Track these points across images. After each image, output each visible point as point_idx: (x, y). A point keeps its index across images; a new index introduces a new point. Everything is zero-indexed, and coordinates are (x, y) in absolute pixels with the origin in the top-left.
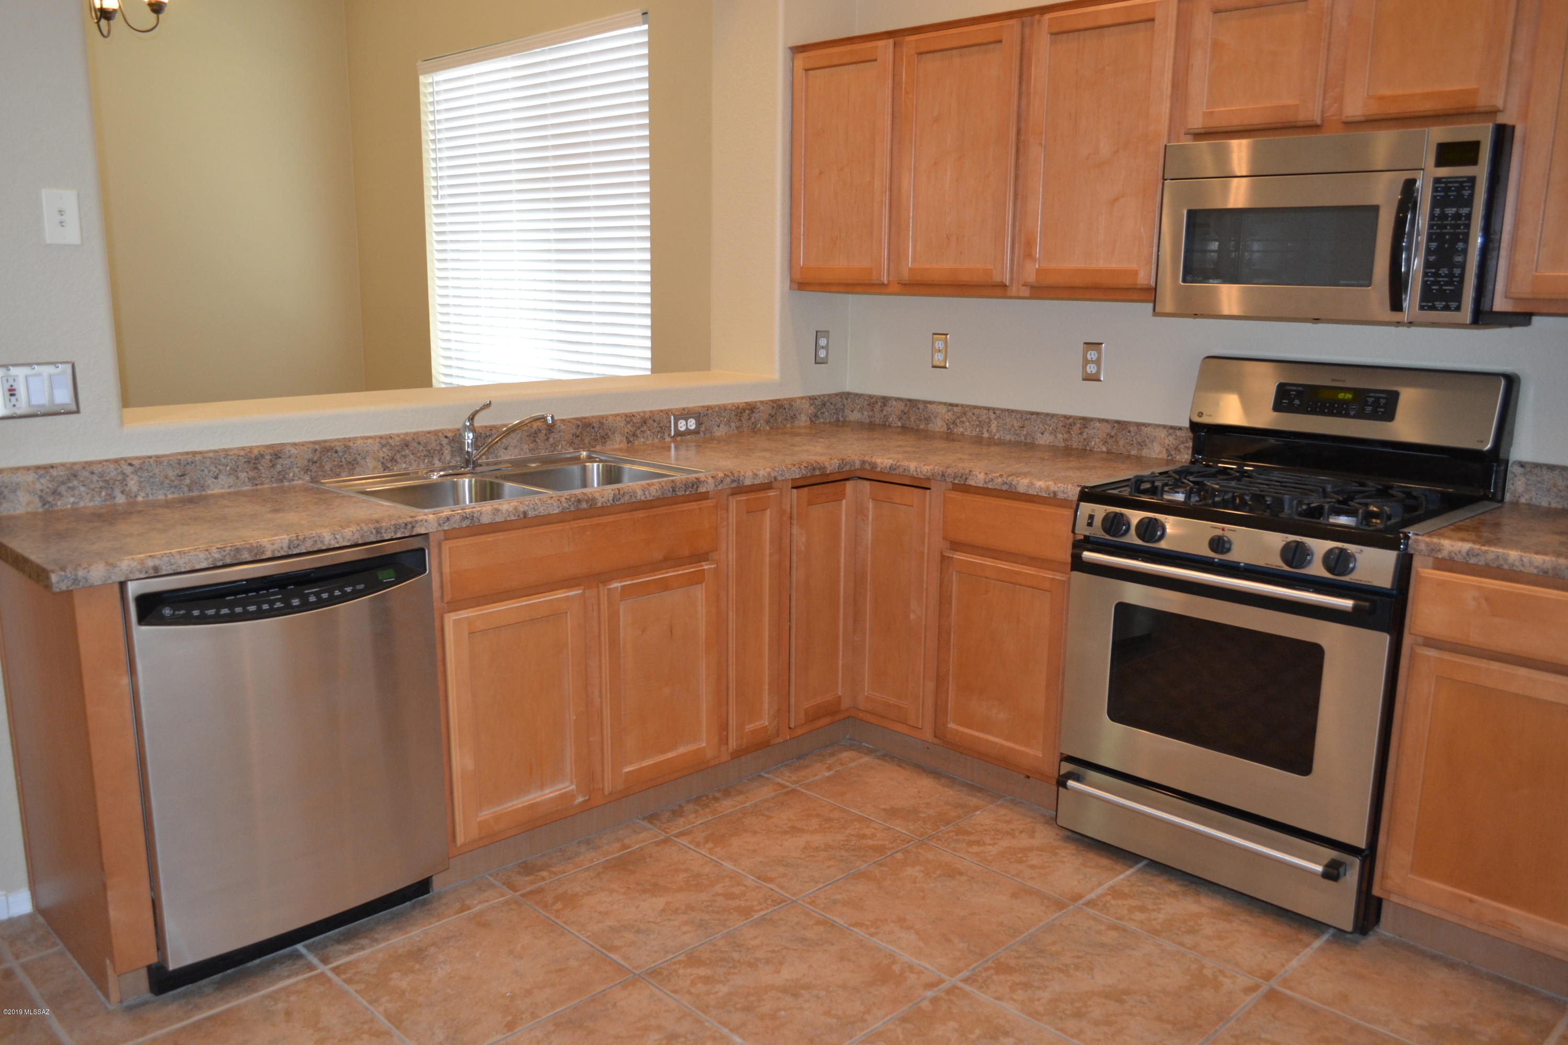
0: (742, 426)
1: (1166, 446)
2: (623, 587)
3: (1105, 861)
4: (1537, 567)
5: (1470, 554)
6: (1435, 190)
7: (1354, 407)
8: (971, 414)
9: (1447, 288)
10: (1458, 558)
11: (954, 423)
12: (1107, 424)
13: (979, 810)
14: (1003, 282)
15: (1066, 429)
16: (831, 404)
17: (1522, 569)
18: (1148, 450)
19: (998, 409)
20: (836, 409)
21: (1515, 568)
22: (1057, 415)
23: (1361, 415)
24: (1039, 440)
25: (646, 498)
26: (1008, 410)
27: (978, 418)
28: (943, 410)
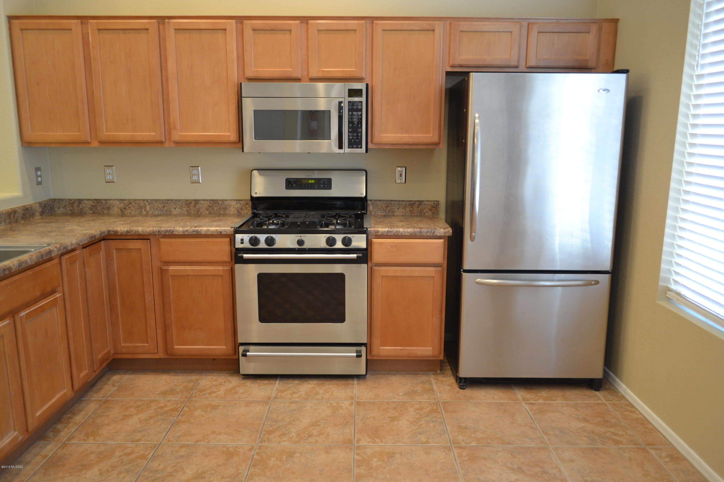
0: (11, 222)
1: (237, 208)
2: (27, 314)
3: (266, 382)
4: (409, 233)
5: (388, 231)
6: (349, 105)
7: (317, 185)
8: (134, 203)
9: (357, 140)
10: (385, 234)
11: (125, 208)
12: (207, 201)
13: (199, 380)
14: (162, 141)
15: (187, 205)
16: (48, 205)
17: (405, 234)
18: (229, 211)
19: (149, 200)
20: (51, 208)
21: (403, 234)
22: (182, 200)
23: (319, 188)
24: (173, 212)
25: (32, 263)
26: (155, 200)
27: (138, 204)
28: (117, 203)
